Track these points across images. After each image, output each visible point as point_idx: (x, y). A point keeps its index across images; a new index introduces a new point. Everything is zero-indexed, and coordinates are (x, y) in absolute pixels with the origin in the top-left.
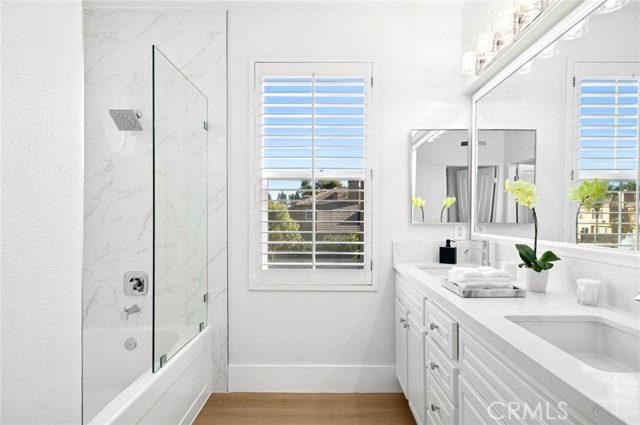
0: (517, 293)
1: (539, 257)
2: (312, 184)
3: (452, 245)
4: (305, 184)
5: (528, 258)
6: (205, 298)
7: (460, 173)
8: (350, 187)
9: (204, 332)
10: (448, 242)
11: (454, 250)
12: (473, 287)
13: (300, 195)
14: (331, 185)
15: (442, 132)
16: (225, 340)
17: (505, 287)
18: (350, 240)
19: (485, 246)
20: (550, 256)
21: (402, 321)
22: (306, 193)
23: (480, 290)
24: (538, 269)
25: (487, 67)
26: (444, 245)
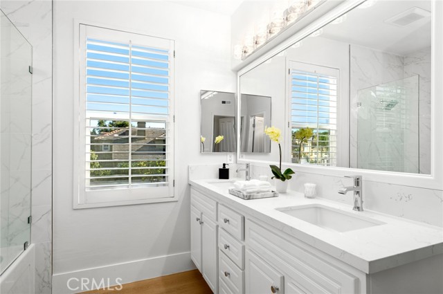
0: (274, 195)
1: (283, 172)
2: (107, 123)
3: (227, 167)
4: (101, 123)
5: (277, 173)
6: (29, 220)
7: (221, 120)
8: (138, 127)
9: (28, 249)
10: (224, 165)
11: (228, 170)
12: (250, 193)
13: (97, 132)
14: (124, 125)
15: (215, 93)
16: (49, 254)
17: (268, 191)
18: (140, 166)
19: (247, 167)
20: (289, 171)
21: (198, 219)
22: (102, 131)
23: (255, 194)
24: (283, 179)
25: (249, 56)
26: (222, 167)
